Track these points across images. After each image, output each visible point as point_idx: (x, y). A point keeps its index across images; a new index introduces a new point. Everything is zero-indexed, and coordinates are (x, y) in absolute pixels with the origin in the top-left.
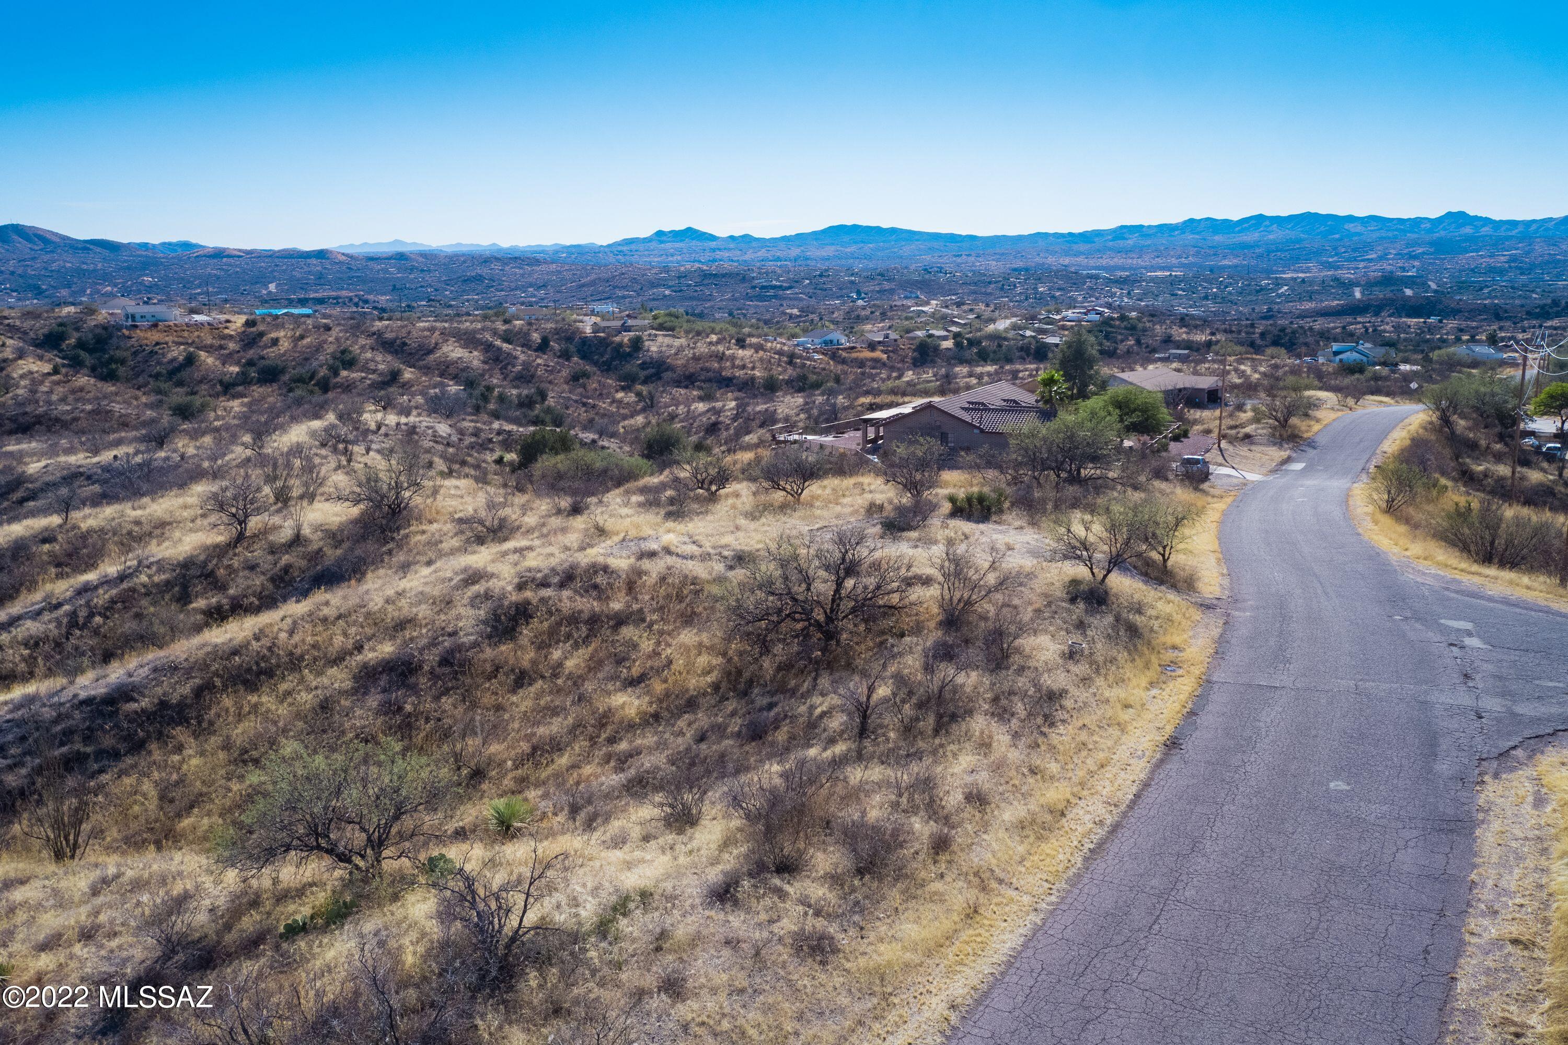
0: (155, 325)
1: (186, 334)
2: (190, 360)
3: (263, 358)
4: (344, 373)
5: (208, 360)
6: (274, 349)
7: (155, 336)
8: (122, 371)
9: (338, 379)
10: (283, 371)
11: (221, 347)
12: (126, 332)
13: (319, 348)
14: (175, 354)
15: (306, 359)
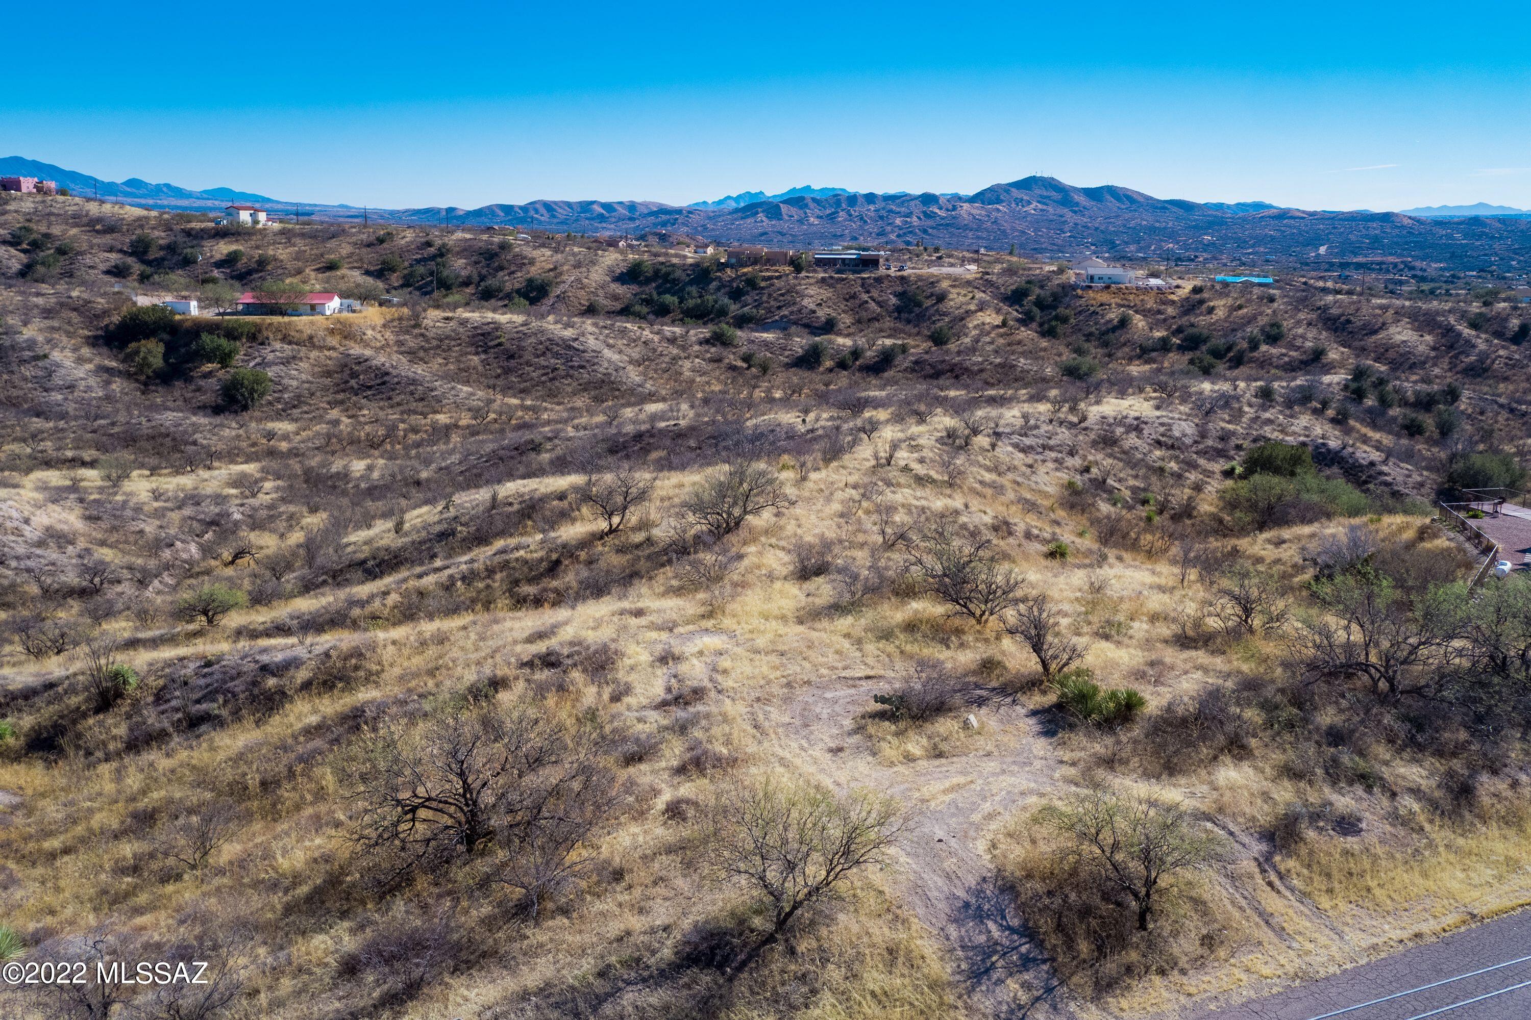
0: (1108, 287)
1: (1131, 297)
2: (1124, 323)
3: (1192, 325)
4: (1264, 348)
5: (1139, 322)
6: (1208, 317)
7: (1104, 297)
8: (1061, 329)
9: (1255, 354)
10: (1205, 340)
11: (1159, 312)
12: (1079, 292)
13: (1252, 319)
14: (1112, 316)
15: (1234, 330)
